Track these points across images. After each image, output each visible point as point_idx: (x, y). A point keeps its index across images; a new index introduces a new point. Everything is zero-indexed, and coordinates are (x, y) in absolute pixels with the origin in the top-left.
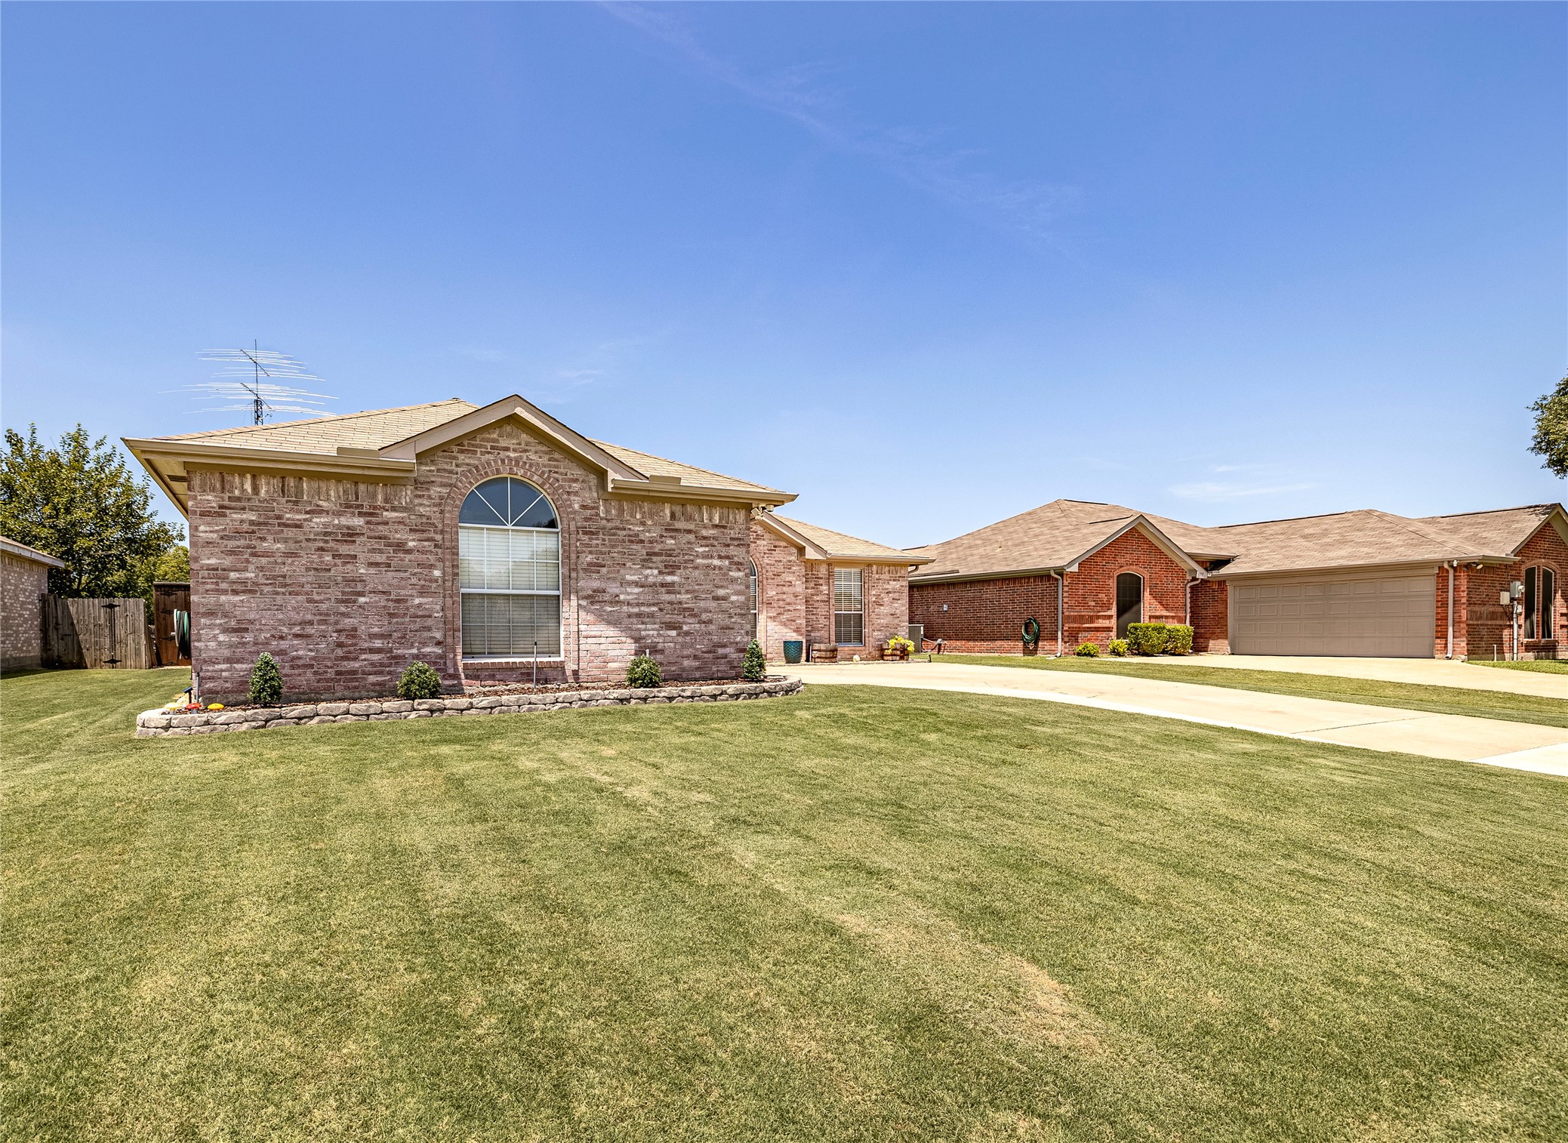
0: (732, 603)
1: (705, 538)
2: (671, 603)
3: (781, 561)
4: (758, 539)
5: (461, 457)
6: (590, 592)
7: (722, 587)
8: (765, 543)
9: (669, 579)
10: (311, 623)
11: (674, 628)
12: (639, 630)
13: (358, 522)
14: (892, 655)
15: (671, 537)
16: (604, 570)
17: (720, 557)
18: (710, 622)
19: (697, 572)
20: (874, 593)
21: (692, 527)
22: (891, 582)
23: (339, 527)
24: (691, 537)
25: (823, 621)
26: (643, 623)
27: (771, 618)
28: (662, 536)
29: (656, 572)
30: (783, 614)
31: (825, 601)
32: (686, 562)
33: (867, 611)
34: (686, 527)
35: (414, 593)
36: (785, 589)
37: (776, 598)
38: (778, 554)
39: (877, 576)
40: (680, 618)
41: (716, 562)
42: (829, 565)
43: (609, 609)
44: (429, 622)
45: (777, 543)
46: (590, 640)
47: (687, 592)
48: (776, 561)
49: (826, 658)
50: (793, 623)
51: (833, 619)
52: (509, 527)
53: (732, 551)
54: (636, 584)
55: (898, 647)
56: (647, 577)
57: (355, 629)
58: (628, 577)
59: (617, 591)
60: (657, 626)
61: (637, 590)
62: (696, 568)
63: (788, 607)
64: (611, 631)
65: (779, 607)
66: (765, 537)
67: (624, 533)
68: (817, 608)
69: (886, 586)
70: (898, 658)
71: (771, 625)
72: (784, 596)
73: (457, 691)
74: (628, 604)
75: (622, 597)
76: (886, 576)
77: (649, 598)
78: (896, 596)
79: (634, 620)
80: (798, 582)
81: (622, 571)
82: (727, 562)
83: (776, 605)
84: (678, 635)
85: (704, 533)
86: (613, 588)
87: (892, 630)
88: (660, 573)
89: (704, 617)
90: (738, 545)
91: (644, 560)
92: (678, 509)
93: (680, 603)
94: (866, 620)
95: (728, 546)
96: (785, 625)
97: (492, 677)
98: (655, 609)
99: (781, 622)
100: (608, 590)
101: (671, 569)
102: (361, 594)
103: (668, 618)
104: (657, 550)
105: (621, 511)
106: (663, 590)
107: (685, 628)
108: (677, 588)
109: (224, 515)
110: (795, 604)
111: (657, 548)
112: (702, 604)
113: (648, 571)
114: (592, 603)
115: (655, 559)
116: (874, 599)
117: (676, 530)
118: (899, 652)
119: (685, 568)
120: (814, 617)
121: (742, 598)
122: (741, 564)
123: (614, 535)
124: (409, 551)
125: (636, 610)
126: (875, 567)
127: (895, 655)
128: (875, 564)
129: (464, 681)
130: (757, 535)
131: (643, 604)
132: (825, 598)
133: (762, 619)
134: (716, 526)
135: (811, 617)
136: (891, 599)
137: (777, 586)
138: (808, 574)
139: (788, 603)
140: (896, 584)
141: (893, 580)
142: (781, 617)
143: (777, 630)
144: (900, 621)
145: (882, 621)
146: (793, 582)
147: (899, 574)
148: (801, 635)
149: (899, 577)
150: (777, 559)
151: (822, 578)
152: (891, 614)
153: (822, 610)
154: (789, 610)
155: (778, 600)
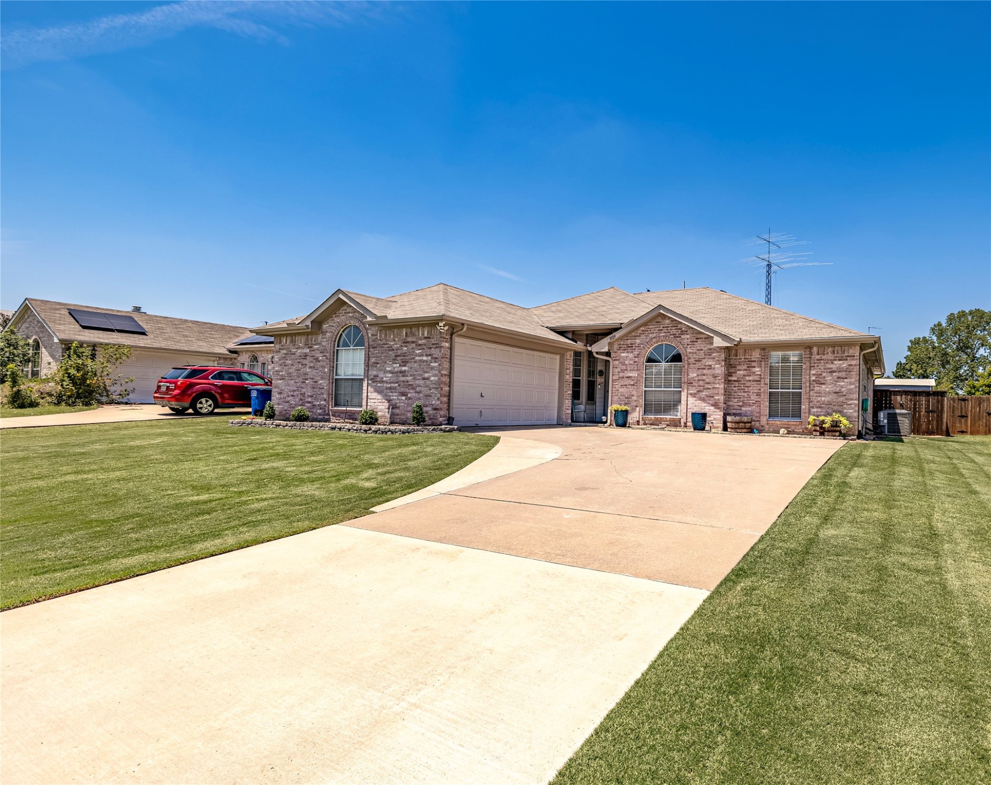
0: (431, 381)
1: (420, 345)
2: (404, 382)
3: (702, 350)
5: (335, 319)
6: (372, 377)
7: (427, 372)
8: (688, 336)
9: (404, 368)
10: (295, 391)
11: (404, 395)
12: (390, 396)
13: (308, 350)
15: (406, 346)
16: (378, 365)
17: (427, 355)
18: (420, 392)
19: (416, 364)
20: (813, 372)
21: (414, 340)
22: (836, 362)
23: (303, 353)
24: (414, 345)
25: (754, 398)
26: (392, 392)
28: (401, 346)
29: (398, 365)
30: (703, 391)
31: (757, 381)
32: (411, 359)
34: (412, 340)
35: (319, 378)
36: (705, 371)
37: (697, 379)
38: (699, 345)
39: (818, 357)
40: (407, 390)
41: (425, 358)
42: (763, 349)
43: (379, 385)
44: (323, 391)
45: (699, 336)
46: (372, 401)
47: (411, 375)
50: (711, 399)
51: (766, 397)
52: (352, 348)
53: (433, 351)
54: (391, 372)
56: (394, 368)
57: (305, 394)
58: (388, 369)
59: (382, 376)
60: (397, 394)
61: (390, 375)
62: (415, 362)
63: (708, 386)
64: (379, 397)
65: (699, 386)
66: (688, 332)
67: (386, 346)
68: (750, 387)
69: (829, 366)
70: (818, 434)
71: (691, 400)
72: (704, 377)
73: (328, 420)
74: (387, 383)
75: (384, 379)
76: (830, 356)
77: (394, 379)
78: (843, 374)
79: (388, 391)
80: (717, 366)
81: (385, 366)
82: (430, 358)
83: (696, 384)
84: (406, 399)
85: (420, 342)
86: (381, 375)
88: (400, 366)
89: (418, 389)
90: (436, 348)
91: (394, 359)
92: (409, 330)
93: (408, 382)
94: (805, 397)
95: (431, 348)
96: (703, 399)
97: (339, 416)
98: (397, 385)
99: (700, 397)
100: (379, 375)
101: (404, 363)
102: (307, 379)
103: (402, 390)
104: (399, 354)
105: (386, 335)
106: (401, 375)
107: (409, 395)
108: (406, 373)
109: (280, 352)
110: (714, 383)
111: (399, 352)
112: (417, 382)
113: (395, 365)
114: (373, 382)
115: (398, 358)
116: (813, 378)
117: (408, 342)
119: (411, 362)
120: (746, 394)
121: (436, 378)
122: (437, 358)
123: (383, 347)
124: (319, 361)
125: (389, 385)
126: (815, 349)
127: (816, 431)
128: (816, 346)
129: (331, 417)
131: (392, 383)
132: (757, 378)
133: (684, 394)
134: (426, 338)
135: (743, 394)
136: (835, 378)
137: (699, 369)
138: (741, 359)
139: (708, 383)
140: (844, 363)
141: (839, 360)
142: (701, 394)
143: (696, 404)
144: (847, 399)
145: (823, 398)
146: (713, 366)
147: (846, 354)
148: (719, 408)
149: (847, 356)
150: (698, 348)
151: (755, 361)
152: (835, 393)
153: (754, 388)
154: (708, 388)
155: (699, 380)
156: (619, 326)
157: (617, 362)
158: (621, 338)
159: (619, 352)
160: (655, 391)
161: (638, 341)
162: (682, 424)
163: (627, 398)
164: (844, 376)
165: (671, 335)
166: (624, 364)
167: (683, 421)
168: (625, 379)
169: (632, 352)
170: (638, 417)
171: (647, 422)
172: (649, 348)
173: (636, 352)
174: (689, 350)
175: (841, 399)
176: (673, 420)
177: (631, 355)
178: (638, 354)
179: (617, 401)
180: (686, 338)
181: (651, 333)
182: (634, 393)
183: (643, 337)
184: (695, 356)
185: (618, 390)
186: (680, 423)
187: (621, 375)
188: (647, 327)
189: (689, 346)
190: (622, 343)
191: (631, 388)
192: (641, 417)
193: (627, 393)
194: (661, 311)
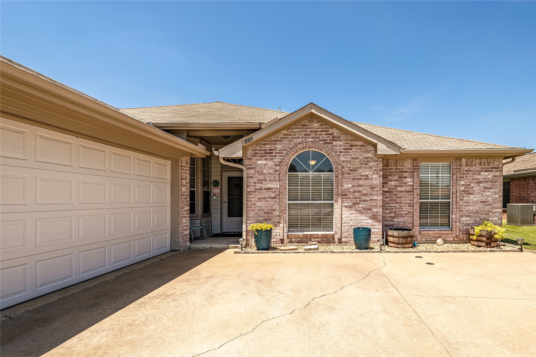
3: (357, 158)
4: (334, 140)
8: (341, 143)
14: (477, 241)
20: (463, 183)
22: (482, 173)
25: (406, 208)
27: (346, 207)
30: (359, 204)
31: (409, 192)
33: (454, 199)
36: (361, 182)
37: (352, 190)
38: (354, 152)
39: (466, 168)
42: (414, 159)
45: (354, 143)
48: (352, 158)
49: (399, 244)
50: (369, 211)
51: (417, 207)
55: (484, 233)
63: (364, 198)
65: (355, 198)
66: (341, 138)
68: (402, 197)
69: (476, 177)
70: (484, 244)
71: (347, 213)
72: (360, 189)
76: (478, 168)
78: (489, 185)
80: (374, 176)
83: (351, 196)
87: (483, 216)
94: (453, 207)
96: (361, 212)
99: (356, 210)
110: (371, 195)
116: (463, 188)
118: (484, 239)
120: (398, 205)
126: (464, 160)
127: (480, 241)
128: (465, 157)
130: (333, 137)
132: (409, 188)
133: (337, 207)
135: (395, 205)
136: (482, 188)
137: (354, 179)
138: (392, 169)
139: (365, 195)
140: (489, 175)
141: (486, 171)
142: (357, 206)
143: (352, 218)
144: (492, 208)
145: (471, 208)
146: (370, 176)
147: (491, 166)
148: (378, 221)
149: (492, 168)
150: (353, 156)
151: (406, 172)
152: (482, 202)
153: (406, 199)
154: (365, 200)
155: (354, 192)
156: (258, 126)
157: (252, 171)
158: (258, 142)
159: (254, 159)
160: (301, 204)
161: (279, 147)
162: (336, 240)
163: (267, 213)
164: (489, 186)
165: (320, 140)
166: (261, 173)
167: (336, 237)
168: (264, 191)
169: (272, 159)
170: (282, 234)
171: (293, 240)
172: (293, 155)
173: (277, 160)
174: (342, 159)
175: (488, 208)
176: (326, 236)
177: (270, 163)
178: (280, 162)
179: (254, 217)
180: (339, 144)
181: (296, 138)
182: (276, 207)
183: (285, 142)
184: (349, 165)
185: (254, 204)
186: (334, 239)
187: (258, 186)
188: (290, 130)
189: (342, 154)
190: (258, 148)
191: (272, 202)
192: (285, 234)
193: (266, 207)
194: (313, 111)
